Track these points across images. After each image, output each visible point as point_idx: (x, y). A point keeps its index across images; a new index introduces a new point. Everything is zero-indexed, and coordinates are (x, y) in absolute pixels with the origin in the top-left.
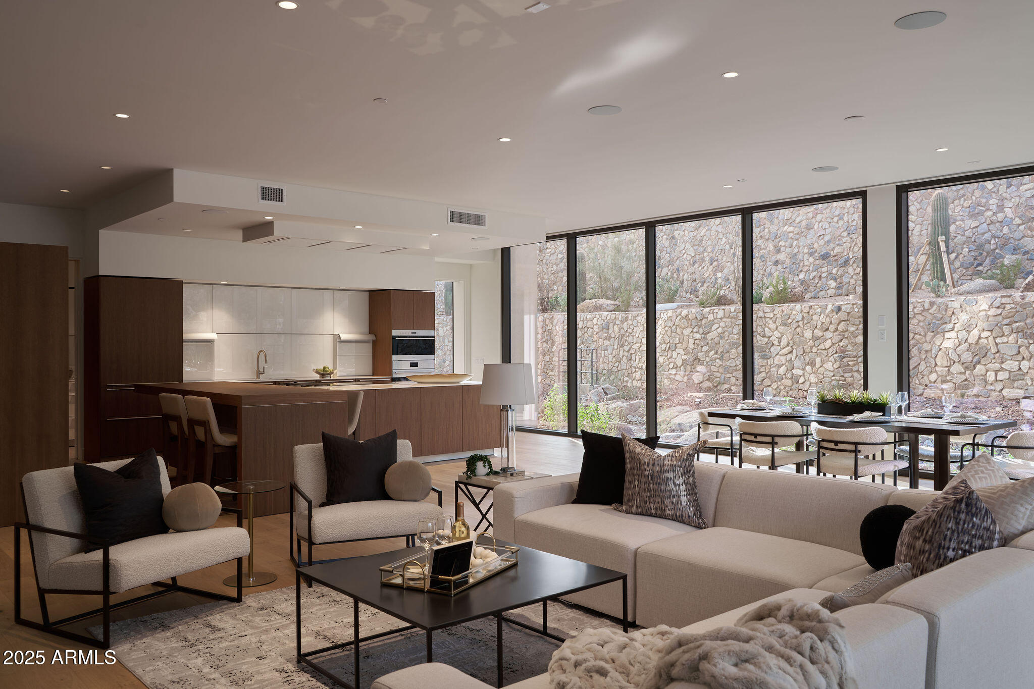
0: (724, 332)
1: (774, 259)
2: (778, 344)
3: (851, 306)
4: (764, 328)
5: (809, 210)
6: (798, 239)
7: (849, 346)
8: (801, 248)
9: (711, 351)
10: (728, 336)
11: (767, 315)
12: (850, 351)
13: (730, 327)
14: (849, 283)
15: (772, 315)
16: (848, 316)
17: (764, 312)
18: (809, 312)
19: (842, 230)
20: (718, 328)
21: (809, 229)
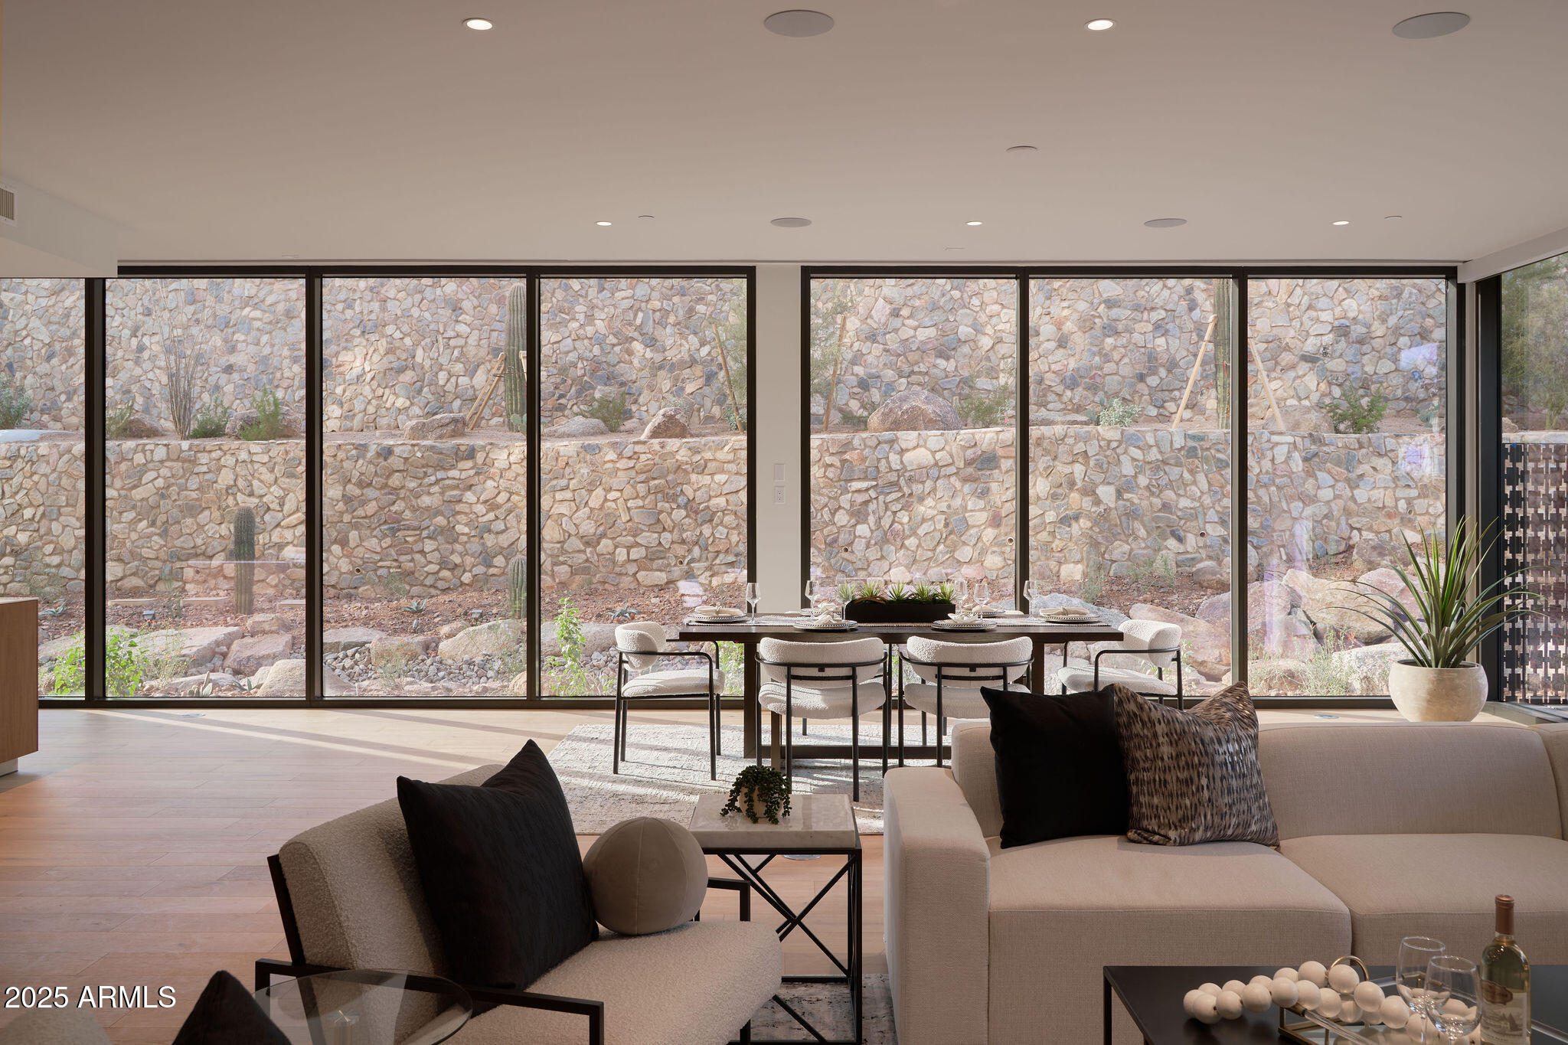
0: (169, 487)
1: (224, 361)
2: (278, 508)
3: (410, 447)
4: (250, 482)
5: (290, 287)
6: (270, 333)
7: (407, 512)
8: (276, 348)
9: (140, 520)
10: (178, 494)
11: (255, 458)
12: (408, 520)
13: (182, 477)
14: (365, 410)
15: (266, 459)
16: (405, 463)
17: (250, 452)
18: (336, 455)
19: (351, 325)
20: (156, 479)
21: (292, 318)
